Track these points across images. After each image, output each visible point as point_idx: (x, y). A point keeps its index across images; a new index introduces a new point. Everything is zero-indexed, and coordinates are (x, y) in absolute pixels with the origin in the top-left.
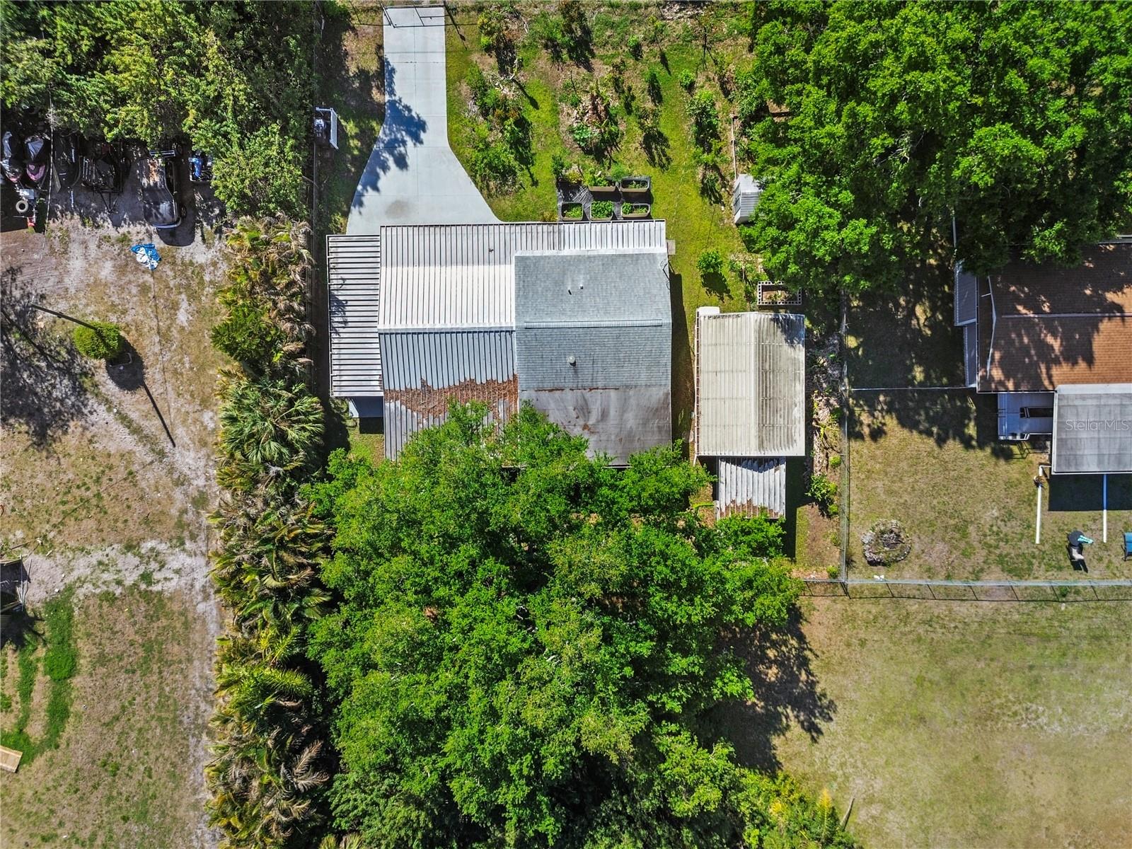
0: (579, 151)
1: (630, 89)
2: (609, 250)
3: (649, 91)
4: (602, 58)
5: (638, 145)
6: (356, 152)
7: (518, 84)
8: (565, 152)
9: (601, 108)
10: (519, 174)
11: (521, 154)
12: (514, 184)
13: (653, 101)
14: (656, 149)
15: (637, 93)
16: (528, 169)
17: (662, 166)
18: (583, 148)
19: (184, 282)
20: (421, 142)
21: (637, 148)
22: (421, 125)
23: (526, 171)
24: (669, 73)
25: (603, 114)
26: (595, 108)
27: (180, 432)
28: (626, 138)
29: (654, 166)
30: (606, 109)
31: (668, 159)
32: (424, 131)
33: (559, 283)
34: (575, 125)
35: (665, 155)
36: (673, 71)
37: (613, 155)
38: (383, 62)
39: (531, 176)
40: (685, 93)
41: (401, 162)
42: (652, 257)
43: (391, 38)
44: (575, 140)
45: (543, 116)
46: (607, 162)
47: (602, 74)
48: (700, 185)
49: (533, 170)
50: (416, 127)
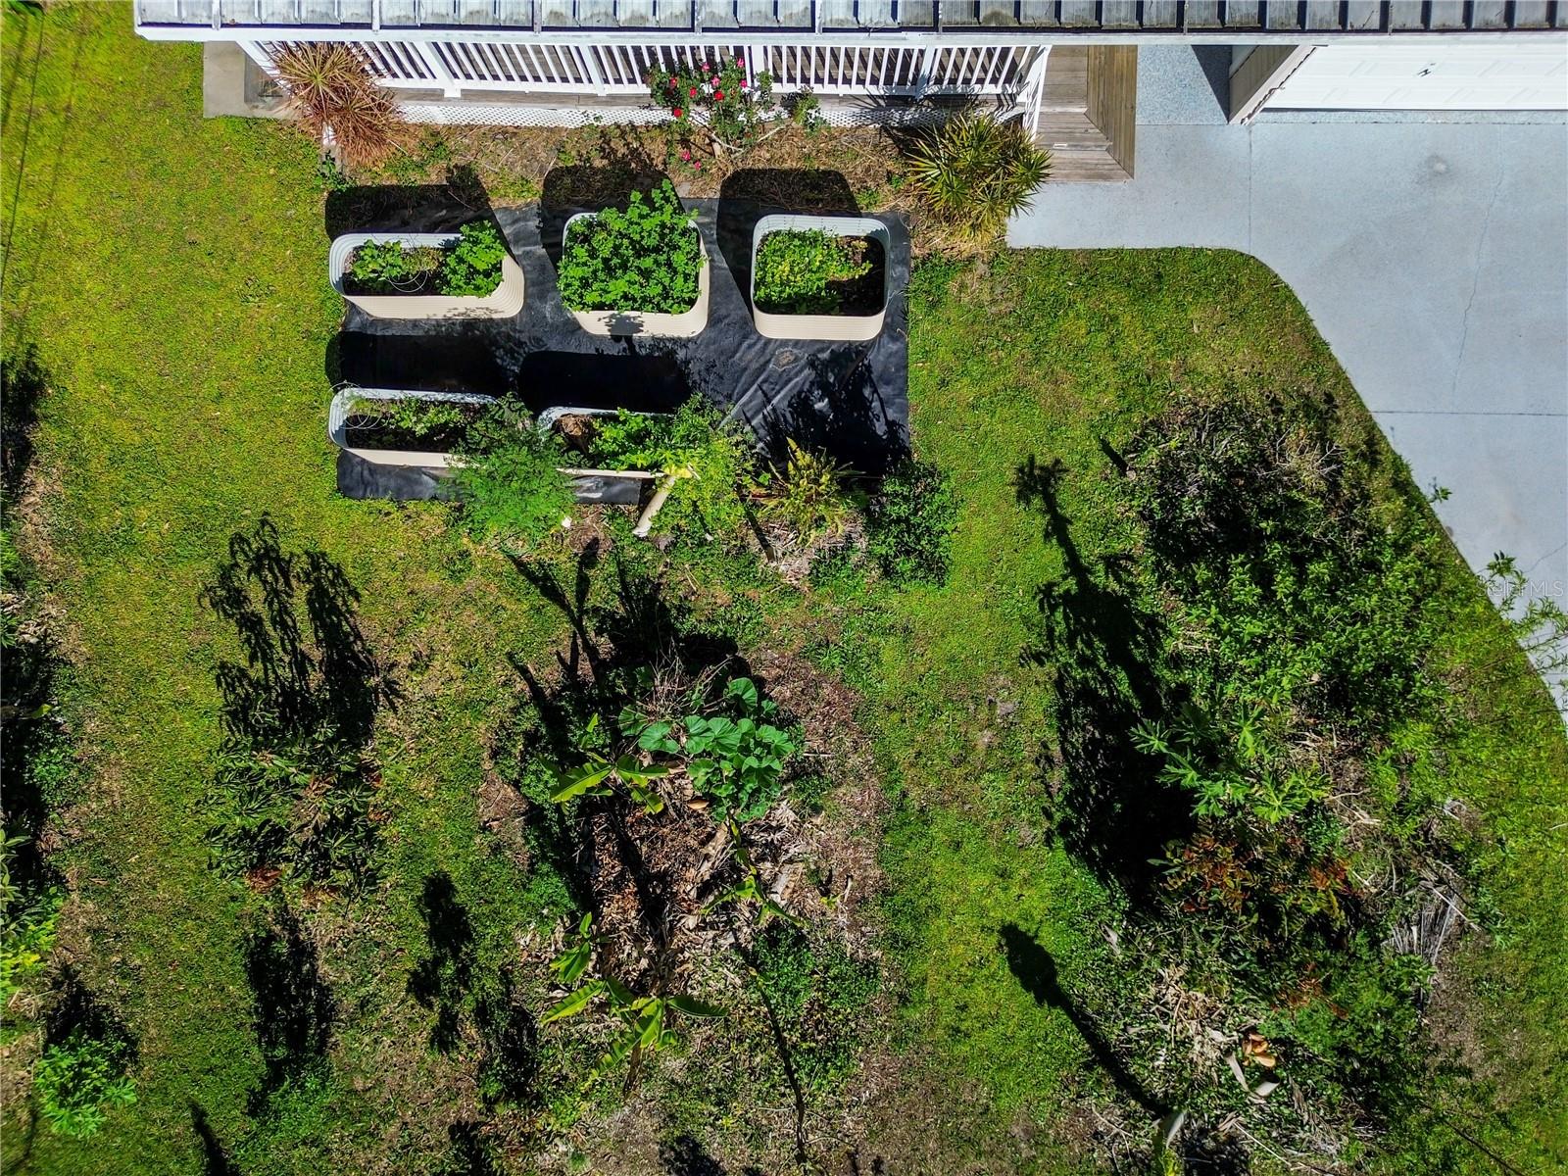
0: (765, 658)
3: (326, 1013)
5: (412, 686)
7: (1129, 1086)
8: (850, 660)
9: (621, 910)
10: (1136, 537)
11: (1119, 655)
12: (1170, 473)
13: (303, 951)
14: (301, 662)
16: (1075, 565)
17: (269, 560)
21: (419, 664)
23: (1091, 551)
28: (482, 732)
29: (316, 560)
31: (231, 600)
34: (785, 814)
35: (250, 624)
37: (564, 630)
39: (1058, 528)
40: (105, 986)
44: (784, 723)
45: (978, 881)
47: (611, 1122)
48: (42, 435)
49: (1050, 561)
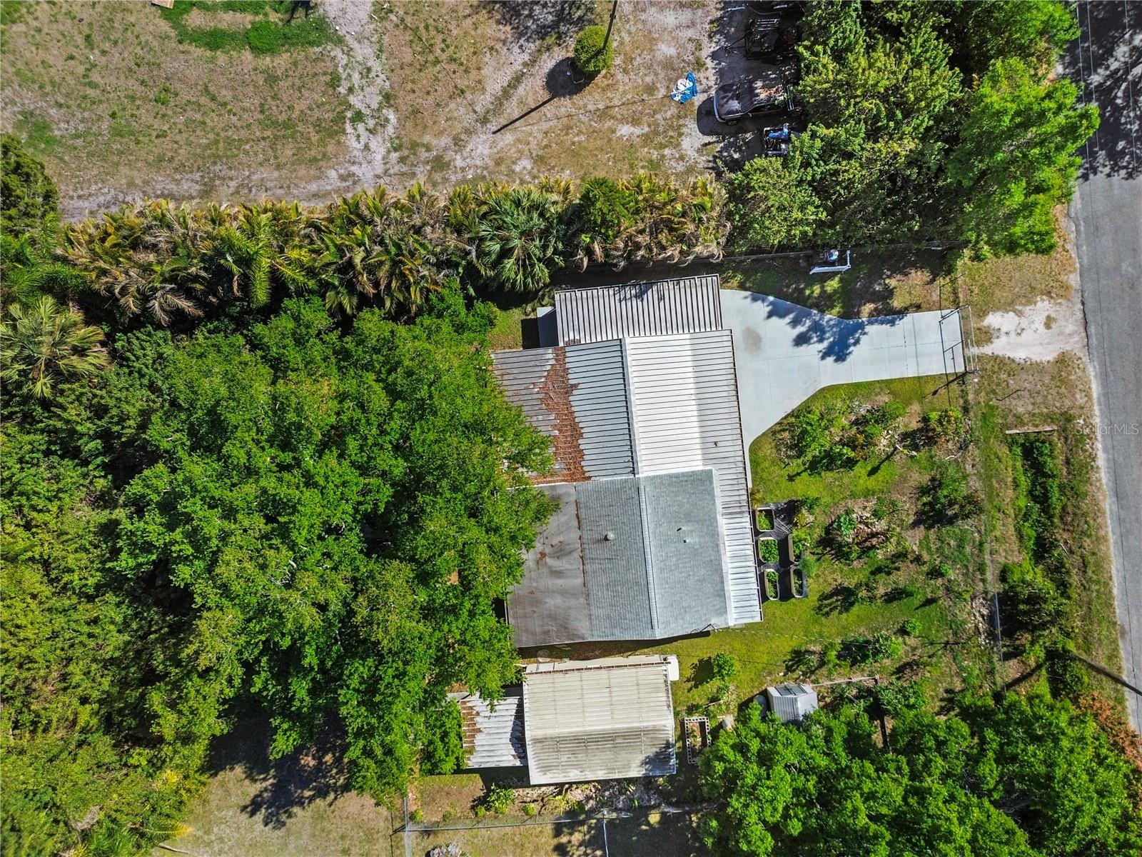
0: (828, 521)
1: (898, 569)
2: (728, 566)
3: (896, 589)
4: (926, 537)
5: (839, 581)
6: (807, 292)
7: (892, 454)
8: (826, 506)
9: (874, 541)
10: (800, 461)
11: (820, 462)
12: (788, 457)
13: (886, 594)
14: (837, 601)
15: (893, 578)
16: (805, 470)
17: (820, 608)
18: (831, 525)
19: (661, 129)
20: (823, 358)
21: (836, 580)
22: (841, 357)
23: (803, 468)
24: (917, 609)
25: (868, 544)
26: (874, 535)
27: (508, 137)
28: (846, 568)
29: (819, 600)
30: (873, 547)
31: (827, 614)
32: (836, 361)
33: (688, 517)
34: (854, 516)
35: (831, 610)
36: (919, 611)
37: (827, 556)
38: (902, 312)
39: (799, 474)
40: (897, 627)
41: (801, 340)
42: (723, 611)
43: (928, 318)
44: (839, 517)
45: (861, 482)
46: (819, 550)
47: (909, 539)
48: (803, 649)
49: (805, 475)
50: (839, 351)
